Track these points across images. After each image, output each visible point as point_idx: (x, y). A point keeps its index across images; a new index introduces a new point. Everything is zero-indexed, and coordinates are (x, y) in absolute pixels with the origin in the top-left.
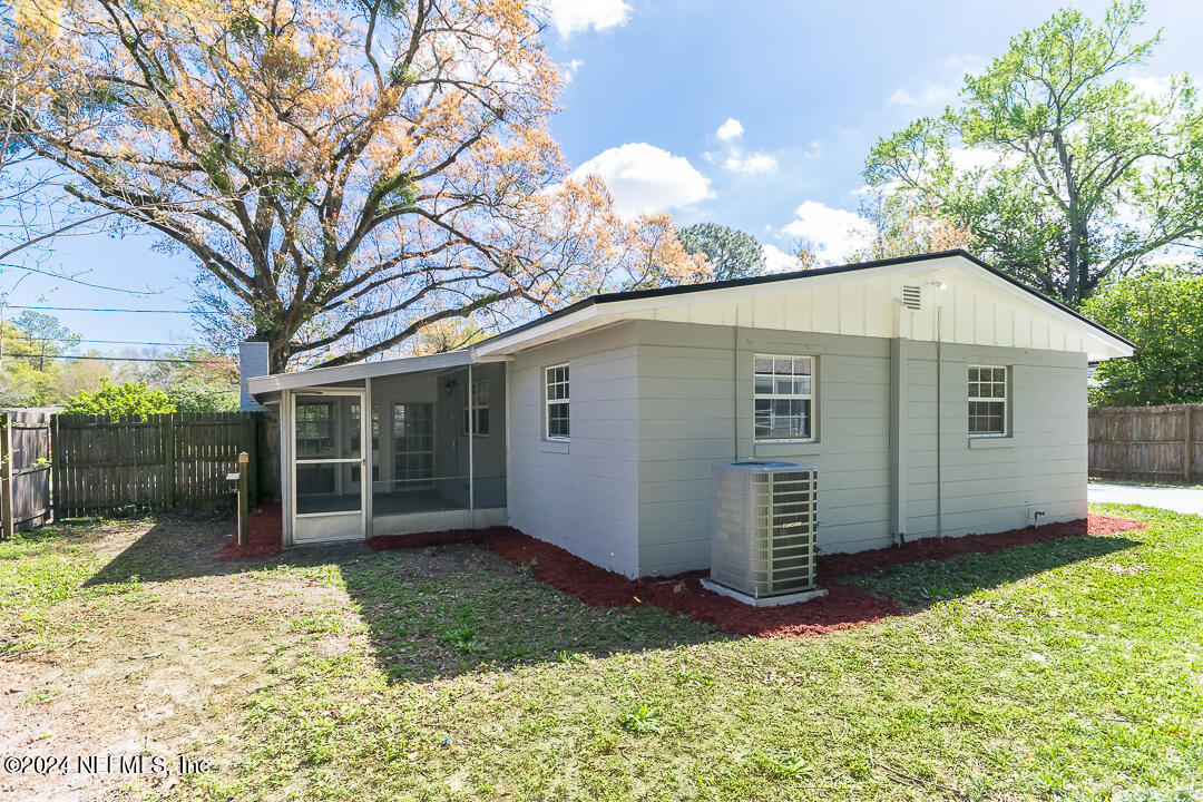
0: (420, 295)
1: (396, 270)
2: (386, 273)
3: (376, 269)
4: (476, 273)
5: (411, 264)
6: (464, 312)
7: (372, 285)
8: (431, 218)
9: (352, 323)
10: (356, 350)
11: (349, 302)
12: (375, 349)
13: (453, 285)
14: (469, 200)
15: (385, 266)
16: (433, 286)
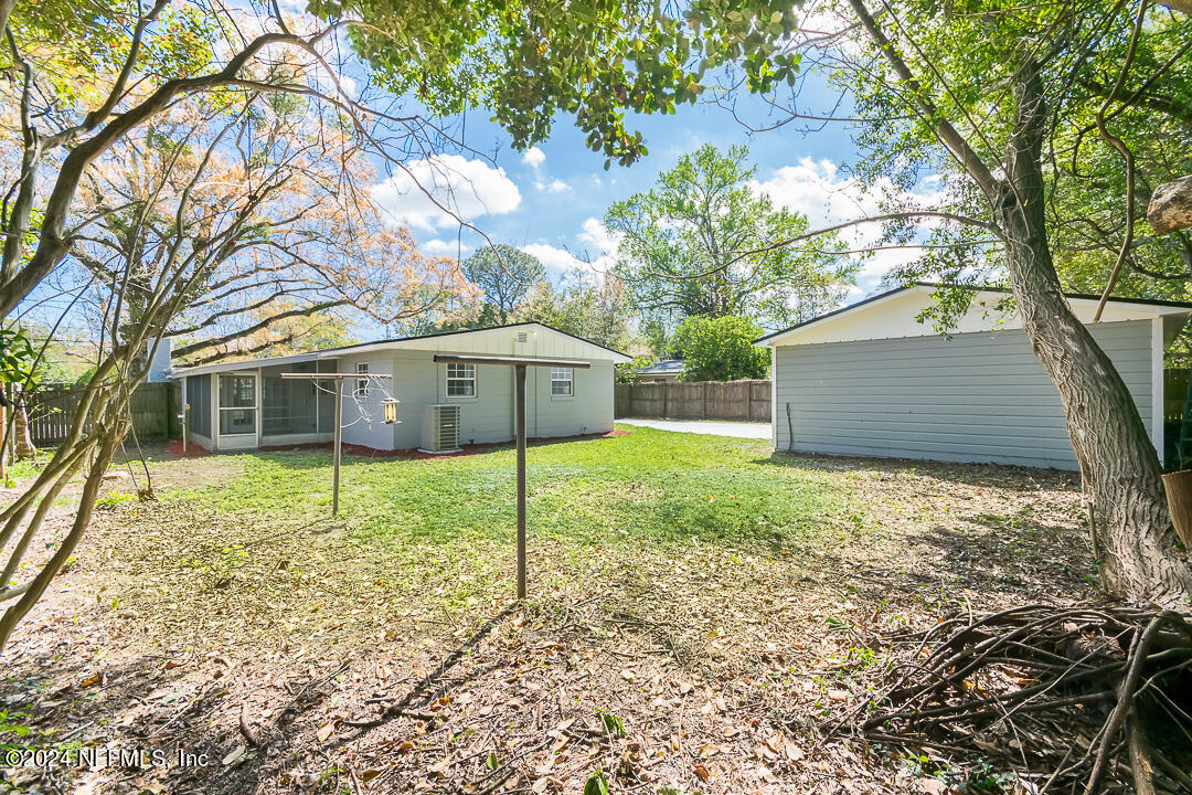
0: (272, 298)
1: (251, 280)
2: (244, 282)
3: (233, 279)
4: (316, 286)
5: (263, 276)
6: (307, 312)
7: (232, 291)
8: (282, 249)
9: (214, 317)
10: (217, 337)
11: (213, 302)
12: (234, 336)
13: (297, 293)
14: (311, 236)
15: (244, 276)
16: (282, 293)
